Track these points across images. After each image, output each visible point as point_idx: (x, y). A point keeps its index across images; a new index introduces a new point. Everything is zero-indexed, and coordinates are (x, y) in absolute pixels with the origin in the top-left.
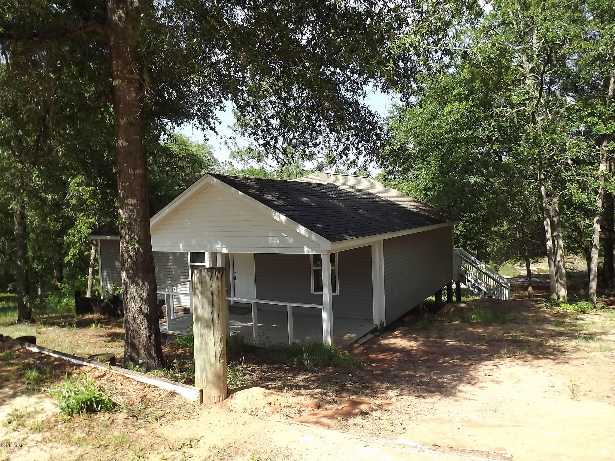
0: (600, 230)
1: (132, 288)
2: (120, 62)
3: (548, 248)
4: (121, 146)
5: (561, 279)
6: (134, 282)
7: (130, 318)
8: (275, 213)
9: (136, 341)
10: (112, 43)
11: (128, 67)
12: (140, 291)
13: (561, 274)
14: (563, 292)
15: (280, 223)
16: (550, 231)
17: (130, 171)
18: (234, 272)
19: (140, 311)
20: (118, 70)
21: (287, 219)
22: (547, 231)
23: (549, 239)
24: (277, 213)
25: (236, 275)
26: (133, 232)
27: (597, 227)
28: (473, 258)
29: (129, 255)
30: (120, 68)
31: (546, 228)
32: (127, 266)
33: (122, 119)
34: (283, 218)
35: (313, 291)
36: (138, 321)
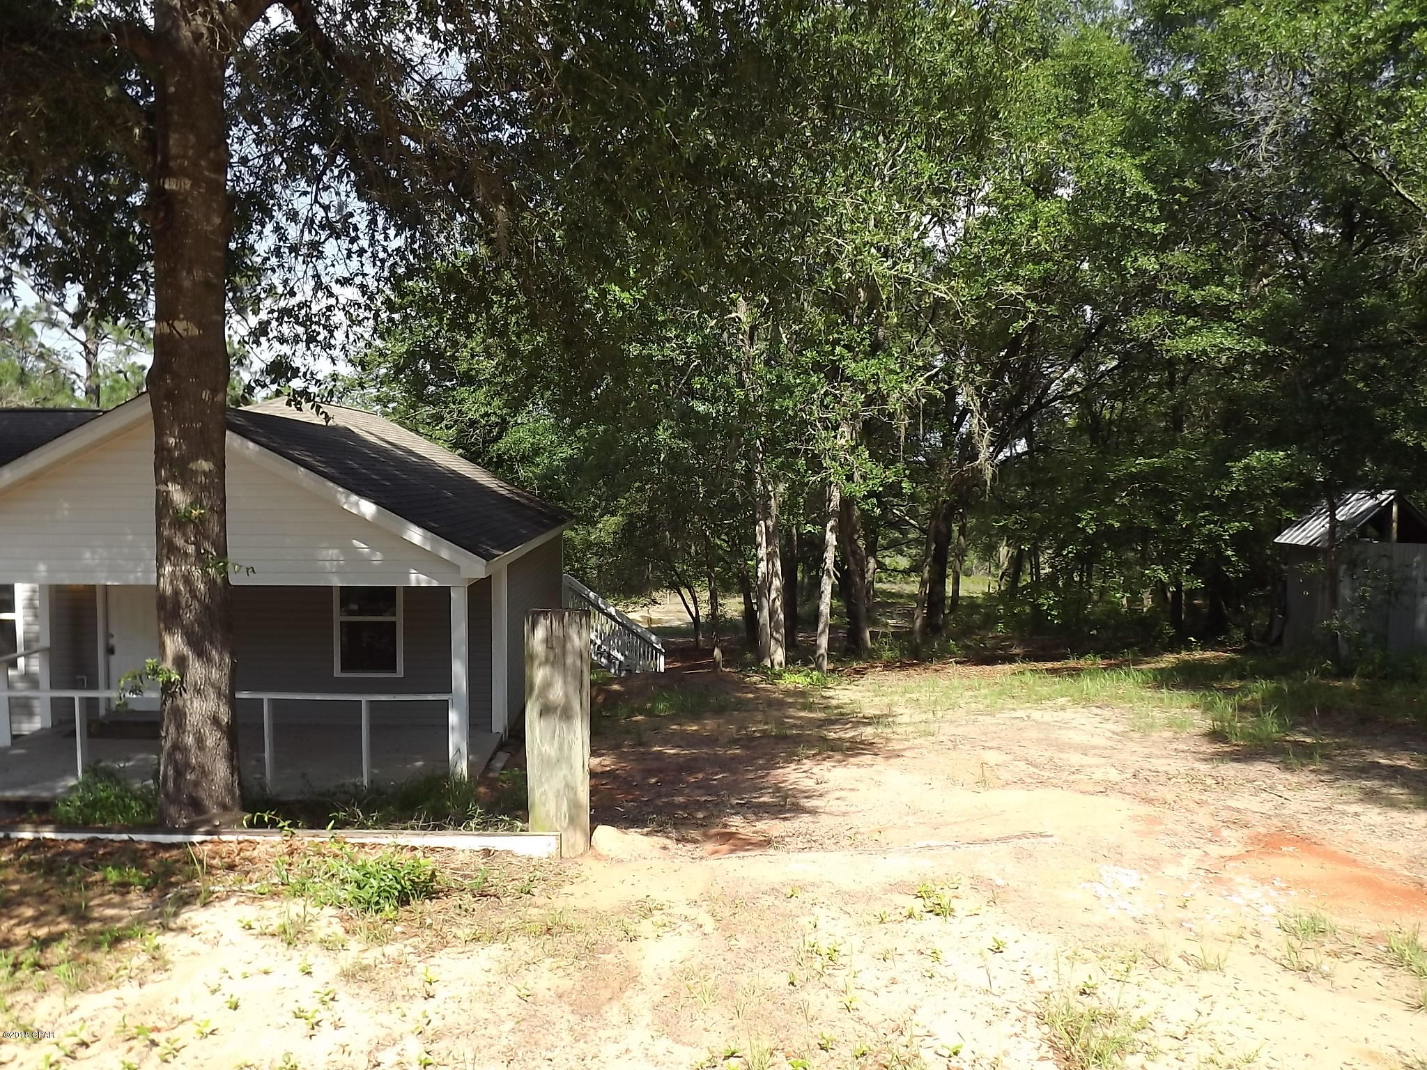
0: (835, 543)
1: (197, 670)
2: (192, 138)
3: (759, 575)
4: (184, 334)
5: (777, 632)
6: (201, 654)
7: (190, 740)
8: (347, 497)
9: (202, 794)
10: (172, 89)
11: (212, 155)
12: (215, 674)
13: (778, 621)
14: (779, 655)
15: (360, 519)
16: (764, 544)
17: (205, 395)
18: (108, 635)
19: (215, 721)
20: (184, 157)
21: (378, 511)
22: (760, 545)
23: (762, 559)
24: (354, 498)
25: (113, 641)
26: (207, 538)
27: (831, 538)
28: (592, 594)
29: (193, 592)
30: (191, 152)
31: (759, 539)
32: (188, 617)
33: (190, 272)
34: (368, 508)
35: (337, 672)
36: (210, 743)
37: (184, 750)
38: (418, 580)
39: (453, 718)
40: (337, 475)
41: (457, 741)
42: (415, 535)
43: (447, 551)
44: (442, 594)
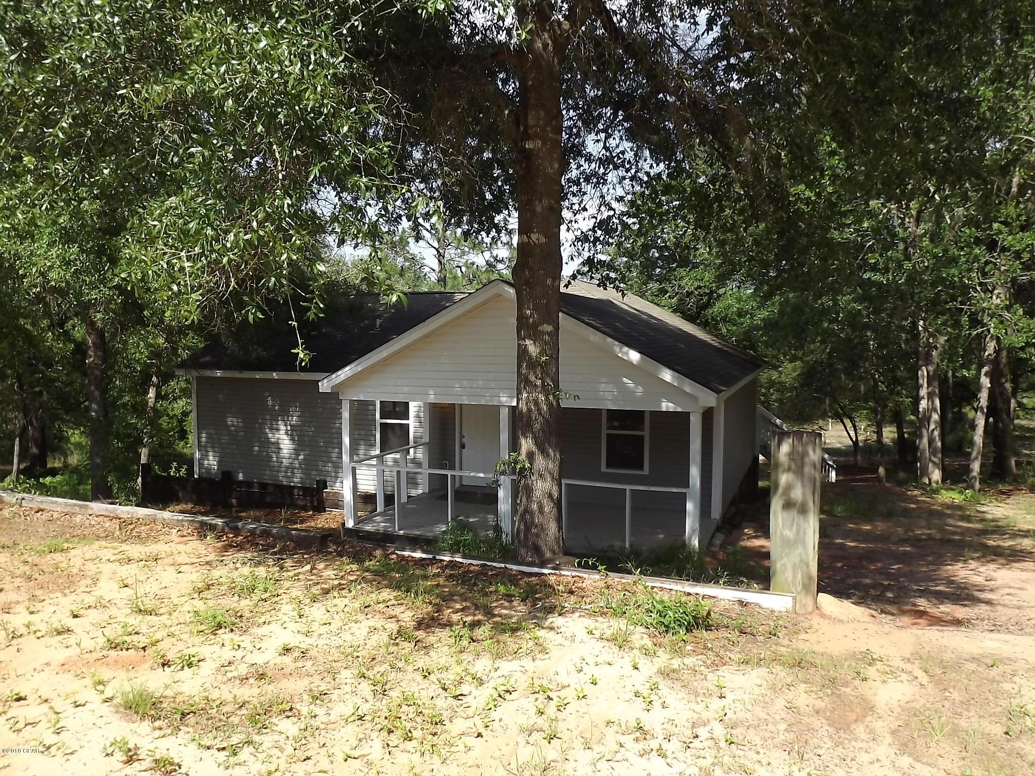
0: (989, 385)
1: (540, 462)
2: (542, 113)
3: (921, 410)
4: (537, 242)
5: (935, 456)
6: (543, 451)
7: (535, 507)
8: (621, 349)
9: (541, 543)
10: (530, 83)
11: (554, 123)
12: (550, 466)
13: (935, 448)
14: (936, 475)
15: (629, 363)
16: (925, 385)
17: (549, 282)
18: (462, 437)
19: (550, 496)
20: (537, 126)
21: (642, 358)
22: (922, 386)
23: (923, 398)
24: (626, 349)
25: (464, 440)
26: (548, 375)
27: (985, 382)
28: (778, 421)
29: (539, 410)
30: (541, 122)
31: (921, 381)
32: (537, 426)
33: (540, 201)
34: (634, 356)
35: (604, 469)
36: (547, 509)
37: (532, 514)
38: (667, 407)
39: (690, 506)
40: (612, 333)
41: (691, 523)
42: (667, 375)
43: (689, 386)
44: (682, 418)
